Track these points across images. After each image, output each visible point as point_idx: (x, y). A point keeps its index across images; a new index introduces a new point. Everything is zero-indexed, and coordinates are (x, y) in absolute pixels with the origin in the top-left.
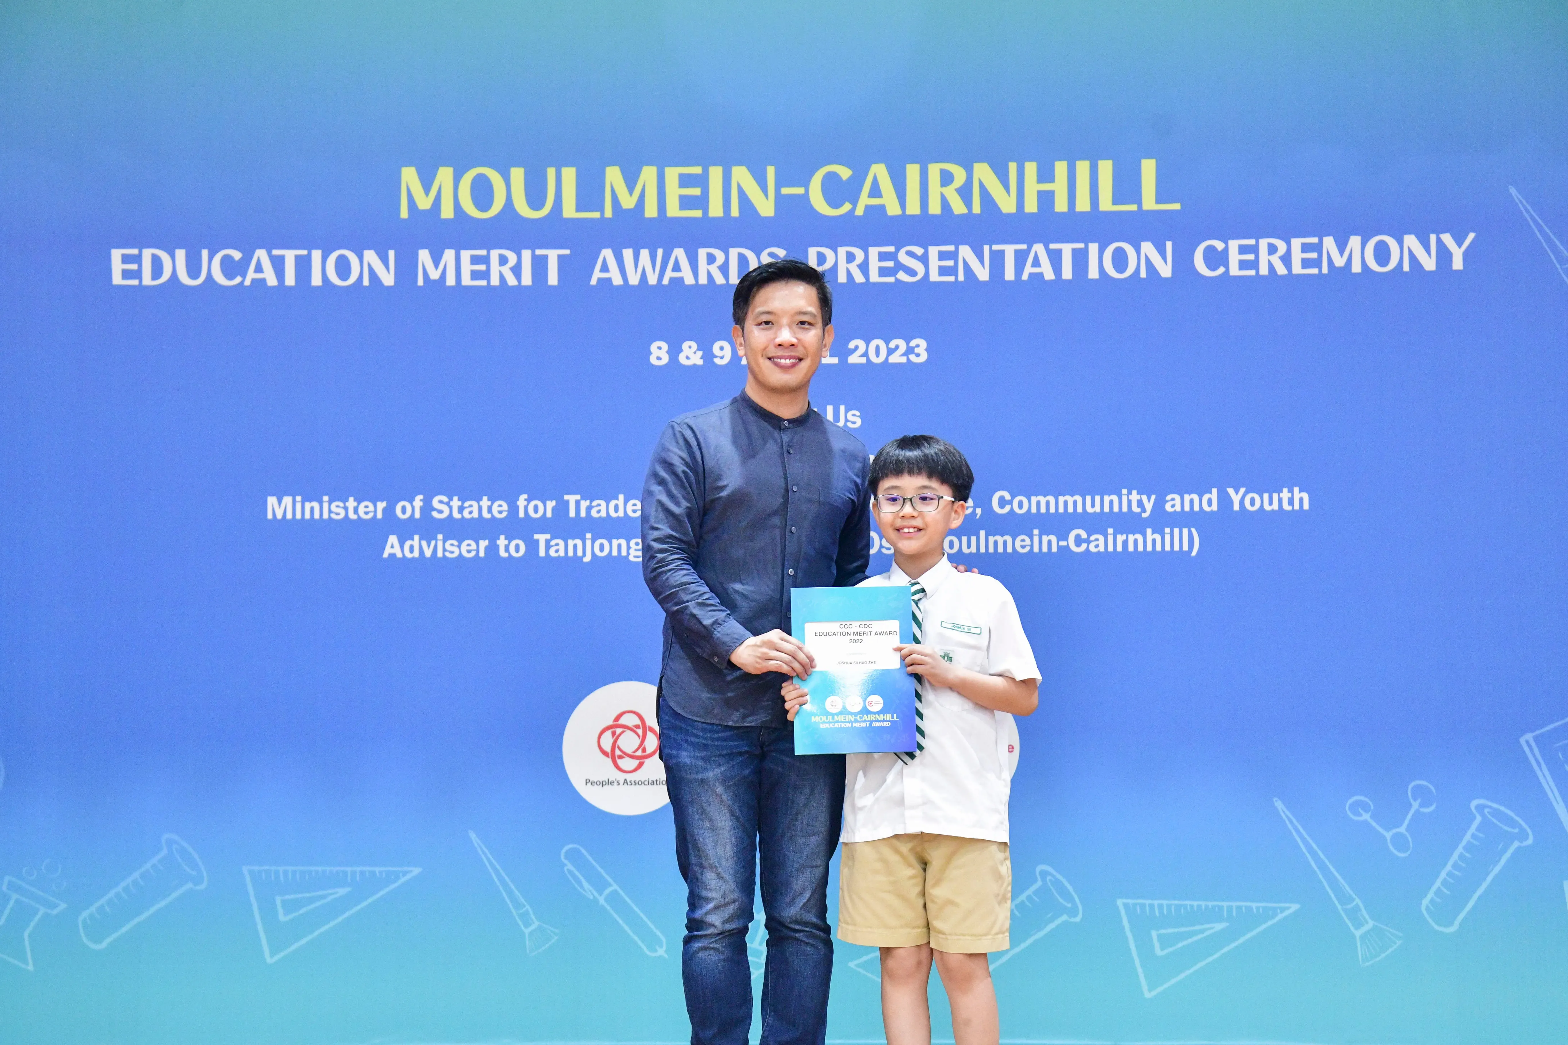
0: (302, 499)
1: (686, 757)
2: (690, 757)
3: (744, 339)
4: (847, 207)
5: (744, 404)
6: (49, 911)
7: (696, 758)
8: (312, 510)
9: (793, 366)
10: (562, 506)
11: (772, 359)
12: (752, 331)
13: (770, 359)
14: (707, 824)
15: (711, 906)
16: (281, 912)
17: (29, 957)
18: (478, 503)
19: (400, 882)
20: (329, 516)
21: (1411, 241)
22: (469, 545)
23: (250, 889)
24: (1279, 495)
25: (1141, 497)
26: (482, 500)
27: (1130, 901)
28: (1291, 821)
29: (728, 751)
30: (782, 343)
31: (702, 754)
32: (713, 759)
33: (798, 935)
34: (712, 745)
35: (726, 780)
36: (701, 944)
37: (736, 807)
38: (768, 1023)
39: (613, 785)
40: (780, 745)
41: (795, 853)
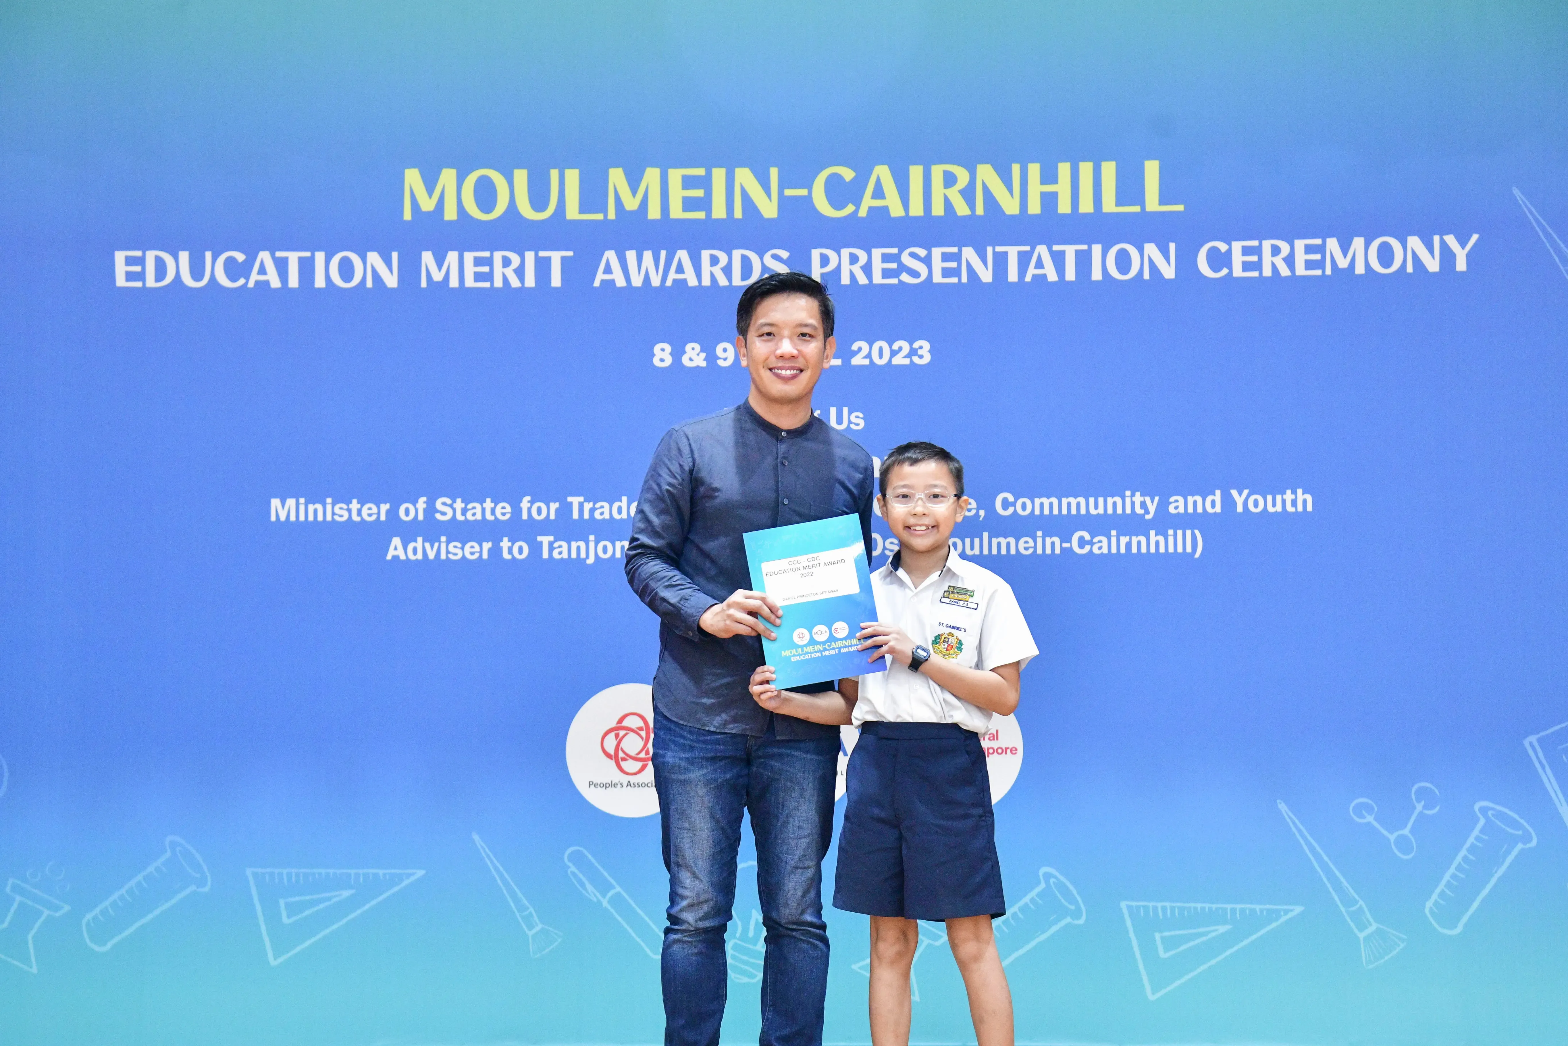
0: (306, 501)
1: (670, 757)
2: (674, 757)
3: (746, 348)
4: (850, 209)
5: (747, 413)
6: (53, 913)
7: (681, 759)
8: (316, 512)
9: (794, 377)
10: (565, 510)
11: (773, 370)
12: (753, 343)
13: (771, 369)
14: (686, 825)
15: (684, 903)
16: (284, 914)
17: (33, 959)
18: (482, 505)
19: (403, 884)
20: (333, 518)
21: (1414, 242)
22: (472, 547)
23: (254, 891)
24: (1282, 497)
25: (1144, 499)
26: (485, 502)
27: (1134, 904)
28: (1295, 823)
29: (712, 754)
30: (783, 354)
31: (688, 755)
32: (697, 760)
33: (794, 934)
34: (696, 747)
35: (708, 782)
36: (676, 937)
37: (717, 809)
38: (767, 1016)
39: (616, 787)
40: (769, 750)
41: (788, 854)
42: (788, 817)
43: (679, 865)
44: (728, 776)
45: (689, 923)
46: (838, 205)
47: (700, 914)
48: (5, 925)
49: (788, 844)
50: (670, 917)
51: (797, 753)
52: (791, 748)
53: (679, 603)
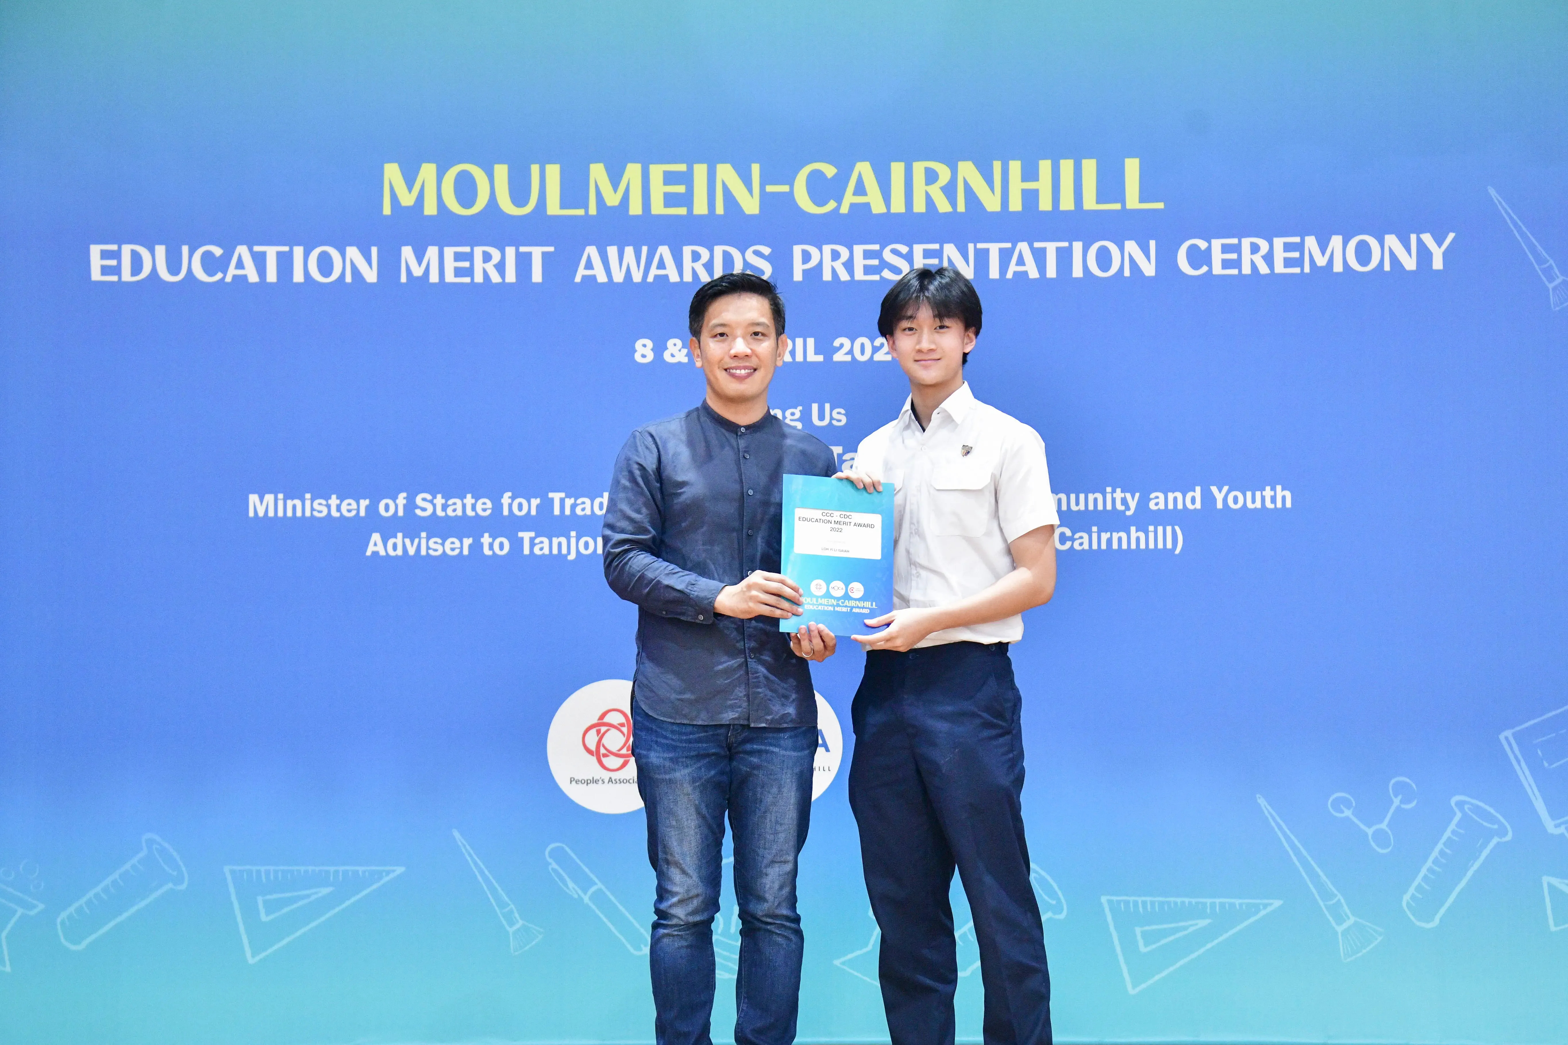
0: (284, 496)
1: (655, 757)
2: (658, 757)
3: (700, 351)
4: (832, 205)
5: (706, 408)
6: (27, 912)
7: (665, 759)
8: (295, 508)
9: (749, 375)
10: (546, 506)
11: (728, 370)
12: (707, 344)
13: (726, 370)
14: (674, 823)
15: (675, 900)
16: (262, 912)
17: (7, 958)
18: (462, 501)
19: (382, 882)
20: (312, 514)
21: (1392, 241)
22: (453, 543)
23: (232, 889)
24: (1262, 493)
25: (1125, 496)
26: (466, 498)
27: (1115, 898)
28: (1274, 819)
29: (696, 752)
30: (736, 353)
31: (671, 755)
32: (681, 760)
33: (768, 927)
34: (680, 747)
35: (694, 781)
36: (666, 931)
37: (703, 806)
38: (742, 1009)
39: (597, 783)
40: (748, 747)
41: (765, 849)
42: (765, 812)
43: (668, 862)
44: (713, 773)
45: (679, 918)
46: (819, 202)
47: (690, 908)
49: (765, 839)
50: (658, 912)
51: (776, 750)
52: (771, 745)
53: (686, 588)
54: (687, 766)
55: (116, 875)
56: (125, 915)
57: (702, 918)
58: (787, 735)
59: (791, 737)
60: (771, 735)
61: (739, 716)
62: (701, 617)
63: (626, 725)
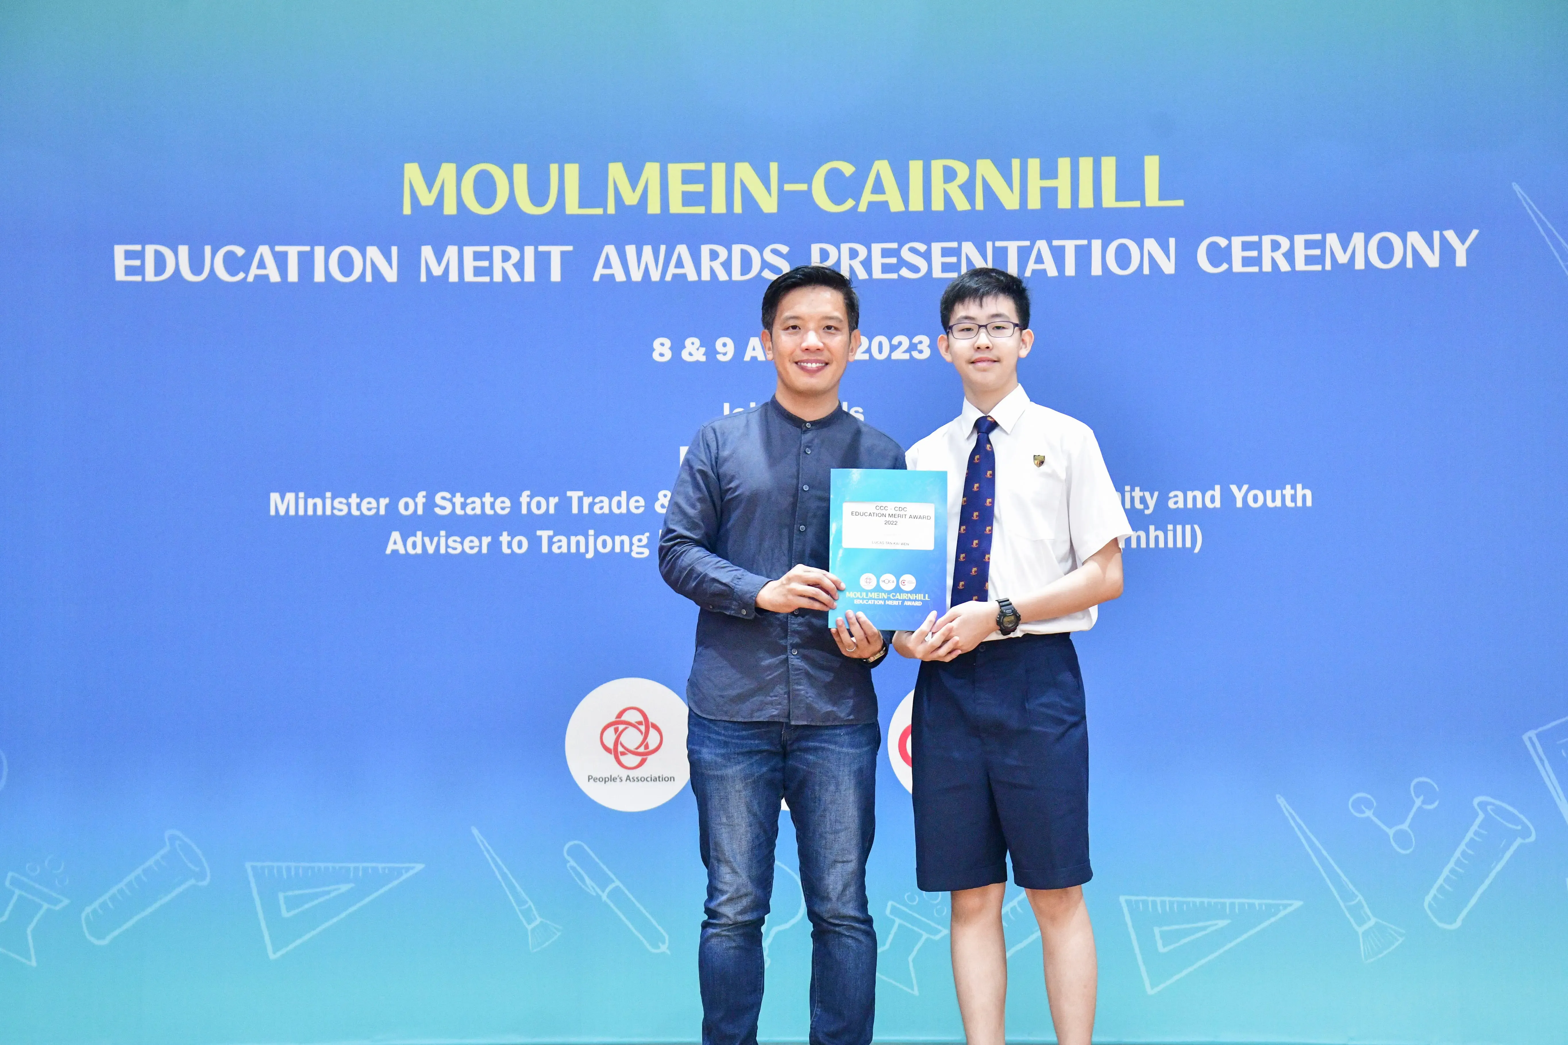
0: (305, 495)
1: (707, 754)
2: (710, 753)
3: (772, 343)
4: (850, 203)
5: (774, 404)
6: (53, 907)
7: (717, 755)
8: (315, 506)
9: (819, 370)
10: (564, 504)
11: (799, 363)
12: (779, 336)
13: (796, 363)
14: (724, 820)
15: (722, 898)
16: (283, 907)
17: (32, 952)
18: (481, 499)
19: (402, 879)
20: (332, 512)
21: (1414, 237)
22: (472, 541)
23: (253, 885)
24: (1282, 492)
25: (1144, 494)
26: (485, 496)
27: (1133, 898)
28: (1294, 818)
29: (748, 749)
30: (808, 346)
31: (723, 751)
32: (733, 756)
33: (837, 929)
34: (732, 743)
35: (746, 778)
36: (714, 931)
37: (755, 803)
38: (816, 1013)
39: (616, 781)
40: (804, 744)
41: (826, 849)
42: (825, 810)
43: (719, 861)
44: (765, 769)
45: (728, 917)
46: (837, 200)
47: (739, 907)
48: (5, 918)
49: (826, 839)
50: (708, 911)
51: (832, 747)
52: (826, 741)
53: (732, 582)
54: (739, 763)
55: (139, 871)
56: (150, 910)
57: (751, 918)
58: (842, 732)
59: (847, 734)
60: (827, 732)
61: (778, 713)
62: (744, 612)
63: (644, 723)
